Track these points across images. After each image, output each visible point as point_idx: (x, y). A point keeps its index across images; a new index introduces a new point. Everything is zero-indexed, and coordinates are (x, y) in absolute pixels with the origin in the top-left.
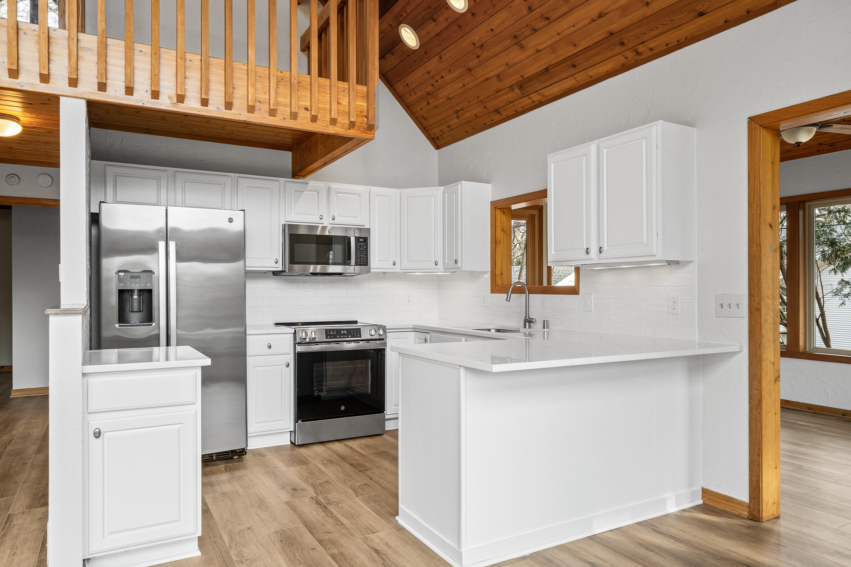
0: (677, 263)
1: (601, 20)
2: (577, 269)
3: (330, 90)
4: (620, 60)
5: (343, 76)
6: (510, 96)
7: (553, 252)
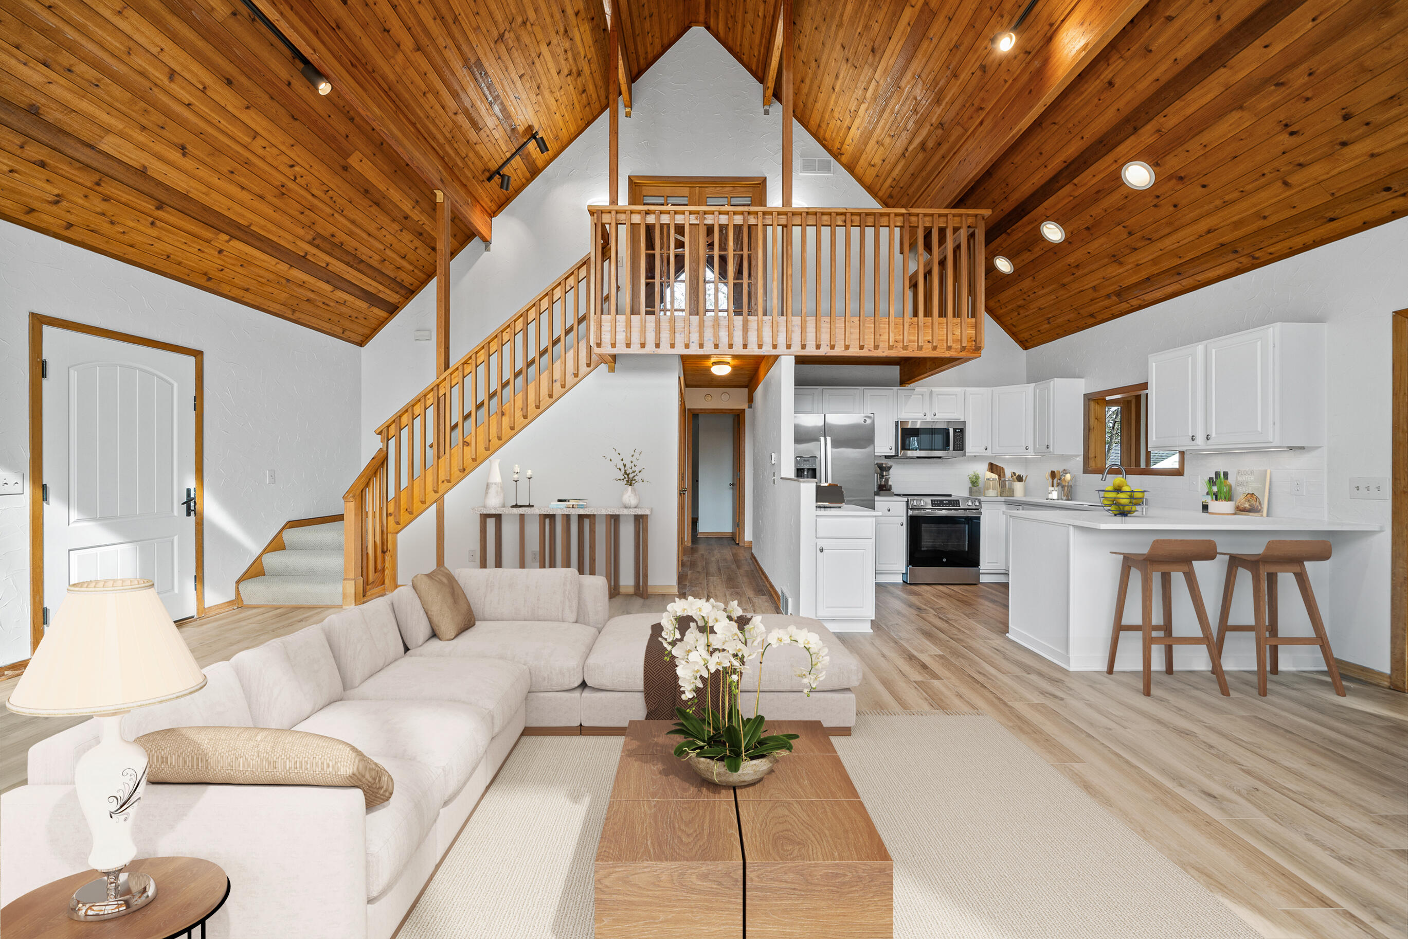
0: (1303, 448)
1: (1209, 235)
2: (1182, 454)
3: (947, 325)
4: (1235, 265)
5: (957, 314)
6: (1107, 302)
7: (1154, 439)
